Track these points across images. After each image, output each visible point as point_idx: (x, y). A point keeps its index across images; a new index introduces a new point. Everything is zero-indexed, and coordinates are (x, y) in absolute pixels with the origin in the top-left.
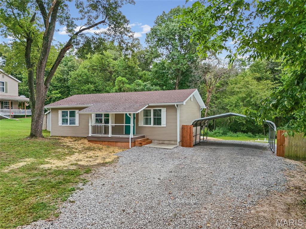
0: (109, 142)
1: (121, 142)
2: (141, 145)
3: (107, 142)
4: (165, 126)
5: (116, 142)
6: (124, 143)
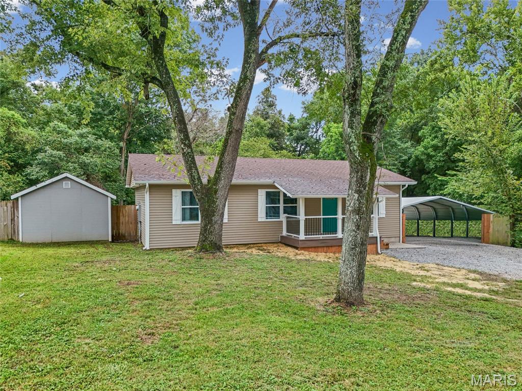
2: (387, 247)
4: (384, 216)
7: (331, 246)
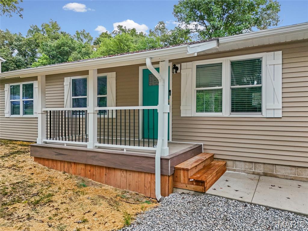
1: (126, 170)
2: (200, 188)
4: (278, 114)
5: (109, 168)
6: (137, 175)
7: (75, 163)
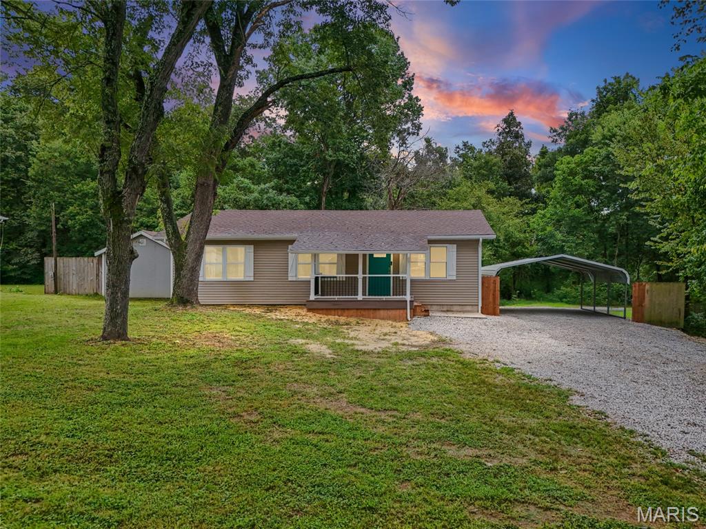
0: (359, 311)
2: (426, 314)
3: (355, 311)
4: (455, 278)
5: (375, 309)
6: (394, 311)
7: (348, 309)
